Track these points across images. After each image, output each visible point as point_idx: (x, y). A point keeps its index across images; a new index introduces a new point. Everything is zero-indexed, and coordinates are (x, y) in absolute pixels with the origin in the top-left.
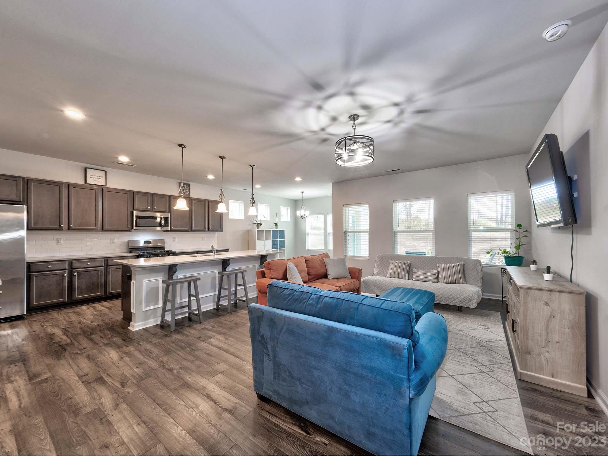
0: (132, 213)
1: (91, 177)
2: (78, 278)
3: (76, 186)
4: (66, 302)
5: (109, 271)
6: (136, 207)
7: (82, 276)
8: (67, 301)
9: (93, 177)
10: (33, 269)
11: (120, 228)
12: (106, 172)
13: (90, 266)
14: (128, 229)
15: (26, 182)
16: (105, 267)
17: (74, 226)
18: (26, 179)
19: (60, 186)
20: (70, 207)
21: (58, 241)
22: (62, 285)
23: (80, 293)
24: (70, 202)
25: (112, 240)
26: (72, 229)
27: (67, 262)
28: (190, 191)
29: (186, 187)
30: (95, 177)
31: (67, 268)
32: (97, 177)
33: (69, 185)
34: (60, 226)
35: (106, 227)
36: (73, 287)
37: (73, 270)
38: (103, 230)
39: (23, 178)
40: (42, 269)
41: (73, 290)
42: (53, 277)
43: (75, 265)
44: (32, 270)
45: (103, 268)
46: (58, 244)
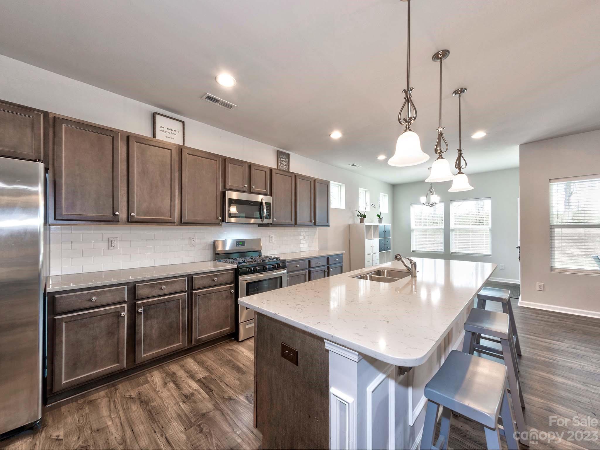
0: (224, 195)
1: (162, 129)
2: (146, 319)
3: (140, 140)
4: (125, 368)
5: (196, 299)
6: (229, 184)
7: (152, 312)
8: (125, 366)
9: (165, 130)
10: (61, 306)
11: (208, 220)
12: (183, 123)
13: (166, 292)
14: (218, 222)
15: (51, 121)
16: (189, 291)
17: (137, 215)
18: (51, 116)
19: (113, 137)
20: (130, 179)
21: (111, 243)
22: (116, 336)
23: (150, 347)
24: (131, 170)
25: (191, 239)
26: (134, 220)
27: (126, 287)
28: (289, 165)
29: (285, 158)
30: (168, 131)
31: (126, 300)
32: (170, 131)
33: (128, 137)
34: (114, 214)
35: (187, 217)
36: (137, 337)
37: (137, 302)
38: (182, 223)
39: (46, 114)
40: (78, 305)
41: (136, 342)
42: (101, 320)
43: (141, 292)
44: (59, 309)
45: (186, 293)
46: (111, 248)
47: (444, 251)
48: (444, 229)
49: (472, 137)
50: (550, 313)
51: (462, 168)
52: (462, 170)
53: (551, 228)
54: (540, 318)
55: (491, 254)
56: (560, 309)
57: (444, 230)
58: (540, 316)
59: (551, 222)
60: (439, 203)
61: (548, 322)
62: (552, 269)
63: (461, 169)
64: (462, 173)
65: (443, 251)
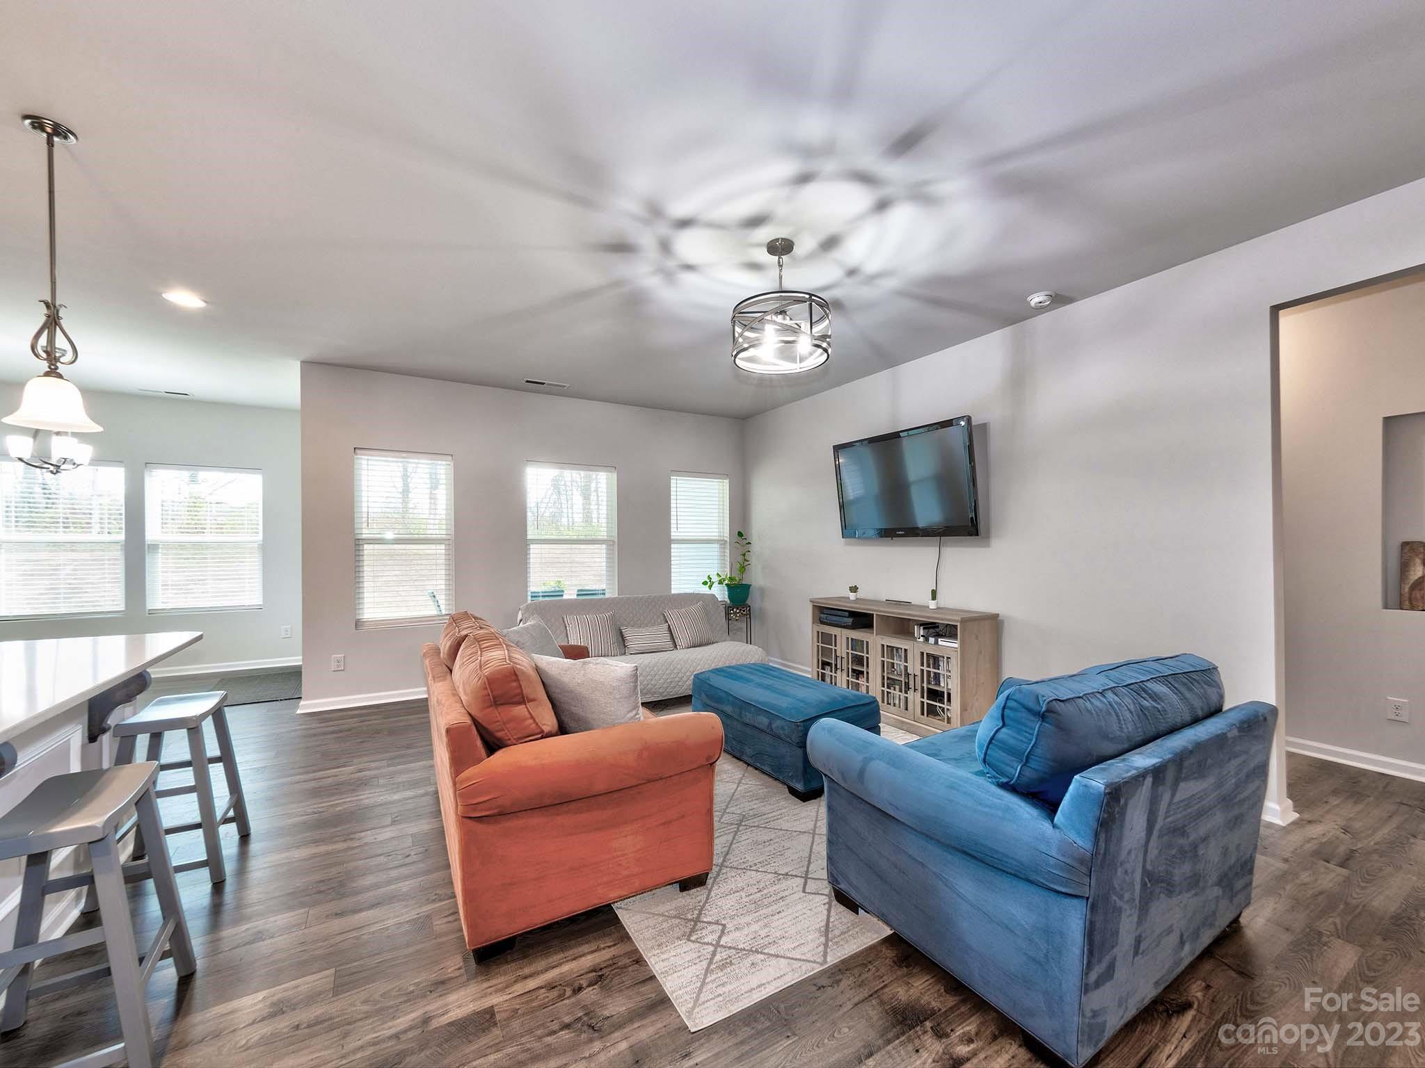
47: (123, 609)
48: (123, 543)
49: (164, 295)
50: (344, 713)
51: (62, 360)
52: (62, 369)
53: (358, 543)
54: (332, 729)
55: (261, 603)
56: (362, 700)
57: (123, 548)
58: (331, 723)
59: (357, 532)
60: (90, 464)
61: (341, 731)
62: (358, 624)
63: (58, 364)
64: (60, 376)
65: (122, 607)
